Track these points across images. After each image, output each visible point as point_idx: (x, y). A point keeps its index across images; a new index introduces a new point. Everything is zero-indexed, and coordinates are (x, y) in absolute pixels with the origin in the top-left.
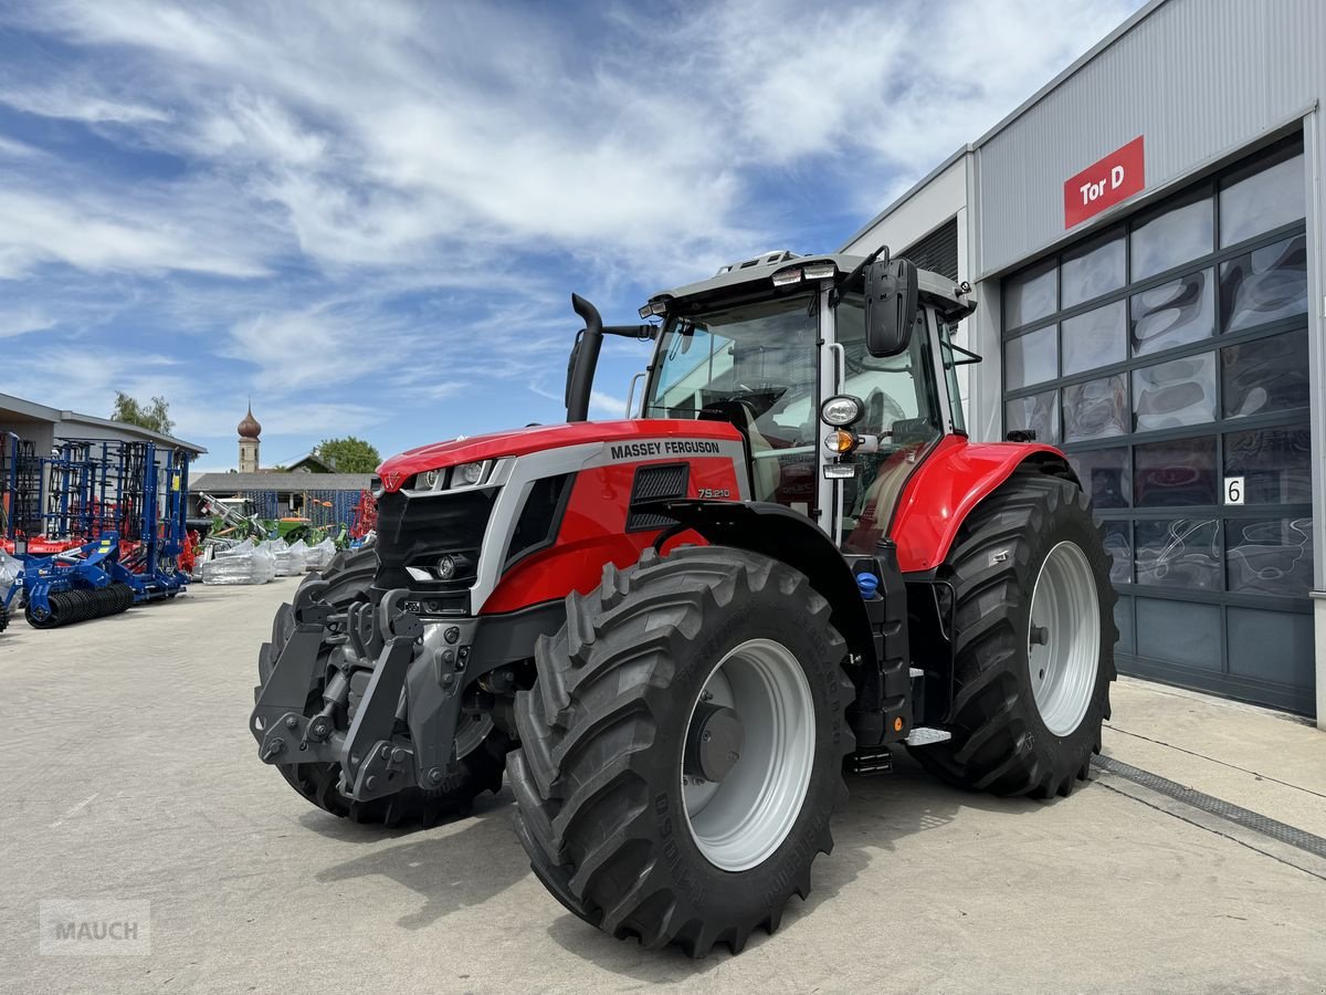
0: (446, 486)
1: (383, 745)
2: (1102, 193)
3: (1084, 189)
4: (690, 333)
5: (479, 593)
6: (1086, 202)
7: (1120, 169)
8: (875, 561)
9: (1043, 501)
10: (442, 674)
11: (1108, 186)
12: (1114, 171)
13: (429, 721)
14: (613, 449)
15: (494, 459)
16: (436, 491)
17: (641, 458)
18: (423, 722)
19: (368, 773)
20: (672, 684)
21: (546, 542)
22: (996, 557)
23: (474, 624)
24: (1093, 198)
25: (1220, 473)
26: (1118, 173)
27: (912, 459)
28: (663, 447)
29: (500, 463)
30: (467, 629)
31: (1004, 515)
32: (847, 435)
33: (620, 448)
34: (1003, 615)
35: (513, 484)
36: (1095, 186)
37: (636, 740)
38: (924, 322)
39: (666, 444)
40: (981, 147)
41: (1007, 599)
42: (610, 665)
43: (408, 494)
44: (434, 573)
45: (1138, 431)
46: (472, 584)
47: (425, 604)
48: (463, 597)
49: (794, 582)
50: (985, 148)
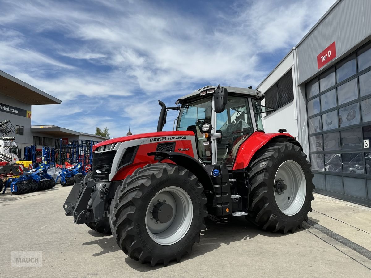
0: (104, 150)
1: (84, 211)
2: (326, 59)
3: (322, 58)
4: (188, 108)
5: (111, 176)
6: (322, 61)
7: (330, 51)
8: (220, 166)
9: (279, 149)
10: (100, 195)
11: (327, 56)
12: (329, 52)
13: (97, 206)
14: (150, 139)
15: (115, 144)
16: (102, 151)
17: (159, 141)
18: (95, 206)
19: (79, 218)
20: (141, 197)
21: (130, 163)
22: (263, 165)
23: (110, 183)
24: (324, 60)
25: (362, 139)
26: (330, 52)
27: (243, 138)
28: (167, 138)
29: (117, 144)
30: (108, 185)
31: (267, 153)
32: (207, 134)
33: (153, 139)
34: (262, 181)
35: (120, 149)
36: (324, 57)
37: (130, 211)
38: (247, 102)
39: (168, 137)
40: (297, 48)
41: (265, 176)
42: (127, 192)
43: (96, 152)
44: (101, 171)
45: (341, 127)
46: (110, 174)
47: (99, 178)
48: (107, 177)
49: (184, 172)
50: (298, 48)
